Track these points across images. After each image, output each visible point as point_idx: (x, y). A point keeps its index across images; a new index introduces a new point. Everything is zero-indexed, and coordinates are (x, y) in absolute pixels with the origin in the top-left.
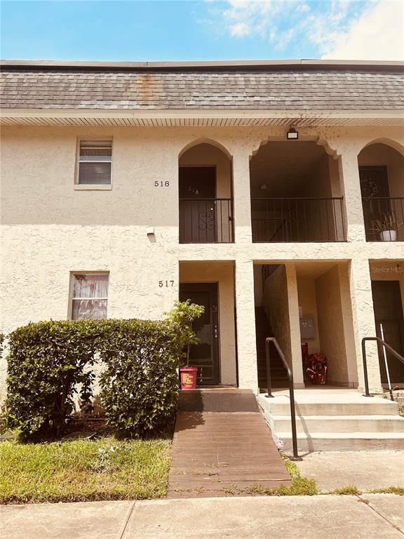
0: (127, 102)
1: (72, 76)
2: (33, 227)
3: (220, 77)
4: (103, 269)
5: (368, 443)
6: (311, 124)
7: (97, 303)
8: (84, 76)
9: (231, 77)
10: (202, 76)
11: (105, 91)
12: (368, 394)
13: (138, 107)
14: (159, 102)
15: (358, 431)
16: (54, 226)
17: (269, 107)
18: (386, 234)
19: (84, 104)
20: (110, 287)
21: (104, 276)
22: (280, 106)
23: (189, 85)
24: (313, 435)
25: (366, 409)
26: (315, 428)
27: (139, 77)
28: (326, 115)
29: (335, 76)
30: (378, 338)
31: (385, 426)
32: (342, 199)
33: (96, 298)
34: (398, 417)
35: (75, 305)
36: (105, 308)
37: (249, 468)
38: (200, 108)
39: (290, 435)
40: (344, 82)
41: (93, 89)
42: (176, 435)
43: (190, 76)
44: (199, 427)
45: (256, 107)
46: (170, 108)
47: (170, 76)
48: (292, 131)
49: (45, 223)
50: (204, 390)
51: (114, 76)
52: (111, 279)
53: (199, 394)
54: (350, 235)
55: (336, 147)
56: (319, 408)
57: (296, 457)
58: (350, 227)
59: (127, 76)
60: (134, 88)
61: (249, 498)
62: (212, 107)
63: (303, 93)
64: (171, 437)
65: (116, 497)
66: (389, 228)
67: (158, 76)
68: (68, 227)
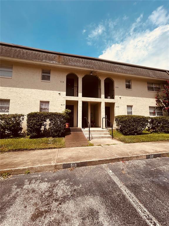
0: (55, 62)
1: (40, 53)
2: (31, 89)
3: (77, 59)
4: (48, 101)
5: (103, 137)
6: (95, 72)
7: (46, 108)
8: (44, 53)
9: (79, 59)
10: (72, 58)
11: (49, 58)
12: (103, 129)
13: (57, 63)
14: (62, 63)
15: (101, 135)
16: (36, 90)
17: (87, 67)
18: (108, 97)
19: (44, 61)
20: (49, 105)
21: (48, 102)
22: (89, 67)
23: (69, 59)
24: (93, 136)
25: (102, 131)
26: (93, 135)
27: (57, 56)
28: (99, 71)
29: (101, 62)
30: (105, 118)
31: (106, 134)
32: (101, 89)
33: (46, 107)
34: (108, 133)
35: (41, 109)
36: (48, 110)
37: (81, 142)
38: (72, 65)
39: (89, 136)
40: (103, 64)
41: (46, 57)
42: (65, 136)
43: (70, 57)
44: (70, 135)
45: (84, 67)
46: (65, 64)
47: (65, 56)
48: (91, 73)
49: (34, 89)
50: (70, 128)
51: (51, 55)
52: (50, 103)
53: (69, 128)
54: (102, 97)
55: (100, 78)
56: (94, 131)
57: (90, 140)
58: (102, 95)
59: (55, 55)
60: (56, 58)
61: (81, 147)
62: (75, 66)
63: (94, 65)
64: (65, 137)
65: (54, 148)
66: (109, 96)
67: (62, 56)
68: (39, 90)
